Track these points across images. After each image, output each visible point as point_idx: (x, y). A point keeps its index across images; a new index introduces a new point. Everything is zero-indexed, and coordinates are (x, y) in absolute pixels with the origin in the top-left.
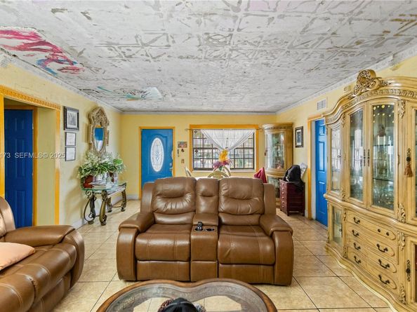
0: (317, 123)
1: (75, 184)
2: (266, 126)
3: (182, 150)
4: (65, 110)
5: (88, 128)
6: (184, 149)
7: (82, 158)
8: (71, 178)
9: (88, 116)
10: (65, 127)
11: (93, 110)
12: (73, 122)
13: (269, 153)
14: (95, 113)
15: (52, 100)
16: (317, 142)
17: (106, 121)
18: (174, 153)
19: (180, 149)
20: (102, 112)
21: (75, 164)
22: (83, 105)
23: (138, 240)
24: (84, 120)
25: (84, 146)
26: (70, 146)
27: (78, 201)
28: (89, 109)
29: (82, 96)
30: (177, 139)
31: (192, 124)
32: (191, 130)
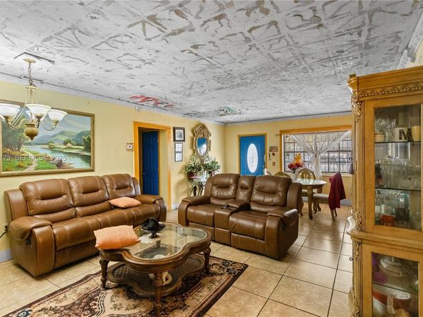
1: (182, 177)
3: (273, 154)
4: (174, 129)
5: (192, 139)
6: (275, 153)
7: (188, 160)
8: (180, 173)
9: (193, 131)
10: (175, 140)
11: (197, 126)
12: (180, 136)
14: (198, 128)
15: (166, 124)
17: (208, 132)
18: (267, 157)
19: (271, 153)
20: (204, 127)
21: (183, 164)
22: (189, 124)
23: (188, 209)
24: (189, 134)
25: (190, 152)
26: (178, 152)
27: (185, 189)
28: (194, 126)
29: (187, 118)
30: (269, 144)
31: (282, 129)
32: (281, 135)
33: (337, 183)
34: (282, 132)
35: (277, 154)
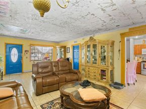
0: (74, 46)
2: (57, 46)
3: (27, 53)
13: (59, 55)
16: (74, 52)
18: (23, 54)
30: (25, 49)
32: (30, 46)
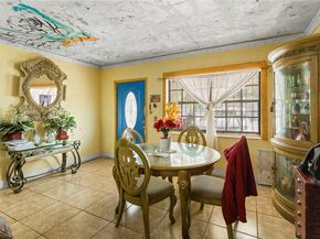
3: (155, 106)
5: (17, 80)
6: (157, 104)
14: (32, 64)
18: (147, 108)
19: (152, 104)
20: (48, 64)
25: (11, 101)
30: (150, 92)
31: (166, 71)
32: (164, 79)
33: (239, 159)
34: (166, 75)
35: (159, 104)
